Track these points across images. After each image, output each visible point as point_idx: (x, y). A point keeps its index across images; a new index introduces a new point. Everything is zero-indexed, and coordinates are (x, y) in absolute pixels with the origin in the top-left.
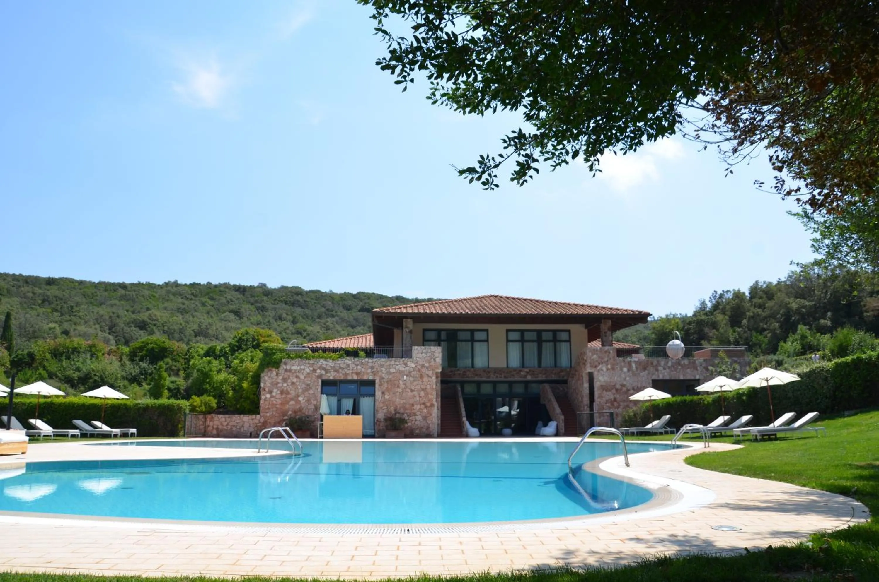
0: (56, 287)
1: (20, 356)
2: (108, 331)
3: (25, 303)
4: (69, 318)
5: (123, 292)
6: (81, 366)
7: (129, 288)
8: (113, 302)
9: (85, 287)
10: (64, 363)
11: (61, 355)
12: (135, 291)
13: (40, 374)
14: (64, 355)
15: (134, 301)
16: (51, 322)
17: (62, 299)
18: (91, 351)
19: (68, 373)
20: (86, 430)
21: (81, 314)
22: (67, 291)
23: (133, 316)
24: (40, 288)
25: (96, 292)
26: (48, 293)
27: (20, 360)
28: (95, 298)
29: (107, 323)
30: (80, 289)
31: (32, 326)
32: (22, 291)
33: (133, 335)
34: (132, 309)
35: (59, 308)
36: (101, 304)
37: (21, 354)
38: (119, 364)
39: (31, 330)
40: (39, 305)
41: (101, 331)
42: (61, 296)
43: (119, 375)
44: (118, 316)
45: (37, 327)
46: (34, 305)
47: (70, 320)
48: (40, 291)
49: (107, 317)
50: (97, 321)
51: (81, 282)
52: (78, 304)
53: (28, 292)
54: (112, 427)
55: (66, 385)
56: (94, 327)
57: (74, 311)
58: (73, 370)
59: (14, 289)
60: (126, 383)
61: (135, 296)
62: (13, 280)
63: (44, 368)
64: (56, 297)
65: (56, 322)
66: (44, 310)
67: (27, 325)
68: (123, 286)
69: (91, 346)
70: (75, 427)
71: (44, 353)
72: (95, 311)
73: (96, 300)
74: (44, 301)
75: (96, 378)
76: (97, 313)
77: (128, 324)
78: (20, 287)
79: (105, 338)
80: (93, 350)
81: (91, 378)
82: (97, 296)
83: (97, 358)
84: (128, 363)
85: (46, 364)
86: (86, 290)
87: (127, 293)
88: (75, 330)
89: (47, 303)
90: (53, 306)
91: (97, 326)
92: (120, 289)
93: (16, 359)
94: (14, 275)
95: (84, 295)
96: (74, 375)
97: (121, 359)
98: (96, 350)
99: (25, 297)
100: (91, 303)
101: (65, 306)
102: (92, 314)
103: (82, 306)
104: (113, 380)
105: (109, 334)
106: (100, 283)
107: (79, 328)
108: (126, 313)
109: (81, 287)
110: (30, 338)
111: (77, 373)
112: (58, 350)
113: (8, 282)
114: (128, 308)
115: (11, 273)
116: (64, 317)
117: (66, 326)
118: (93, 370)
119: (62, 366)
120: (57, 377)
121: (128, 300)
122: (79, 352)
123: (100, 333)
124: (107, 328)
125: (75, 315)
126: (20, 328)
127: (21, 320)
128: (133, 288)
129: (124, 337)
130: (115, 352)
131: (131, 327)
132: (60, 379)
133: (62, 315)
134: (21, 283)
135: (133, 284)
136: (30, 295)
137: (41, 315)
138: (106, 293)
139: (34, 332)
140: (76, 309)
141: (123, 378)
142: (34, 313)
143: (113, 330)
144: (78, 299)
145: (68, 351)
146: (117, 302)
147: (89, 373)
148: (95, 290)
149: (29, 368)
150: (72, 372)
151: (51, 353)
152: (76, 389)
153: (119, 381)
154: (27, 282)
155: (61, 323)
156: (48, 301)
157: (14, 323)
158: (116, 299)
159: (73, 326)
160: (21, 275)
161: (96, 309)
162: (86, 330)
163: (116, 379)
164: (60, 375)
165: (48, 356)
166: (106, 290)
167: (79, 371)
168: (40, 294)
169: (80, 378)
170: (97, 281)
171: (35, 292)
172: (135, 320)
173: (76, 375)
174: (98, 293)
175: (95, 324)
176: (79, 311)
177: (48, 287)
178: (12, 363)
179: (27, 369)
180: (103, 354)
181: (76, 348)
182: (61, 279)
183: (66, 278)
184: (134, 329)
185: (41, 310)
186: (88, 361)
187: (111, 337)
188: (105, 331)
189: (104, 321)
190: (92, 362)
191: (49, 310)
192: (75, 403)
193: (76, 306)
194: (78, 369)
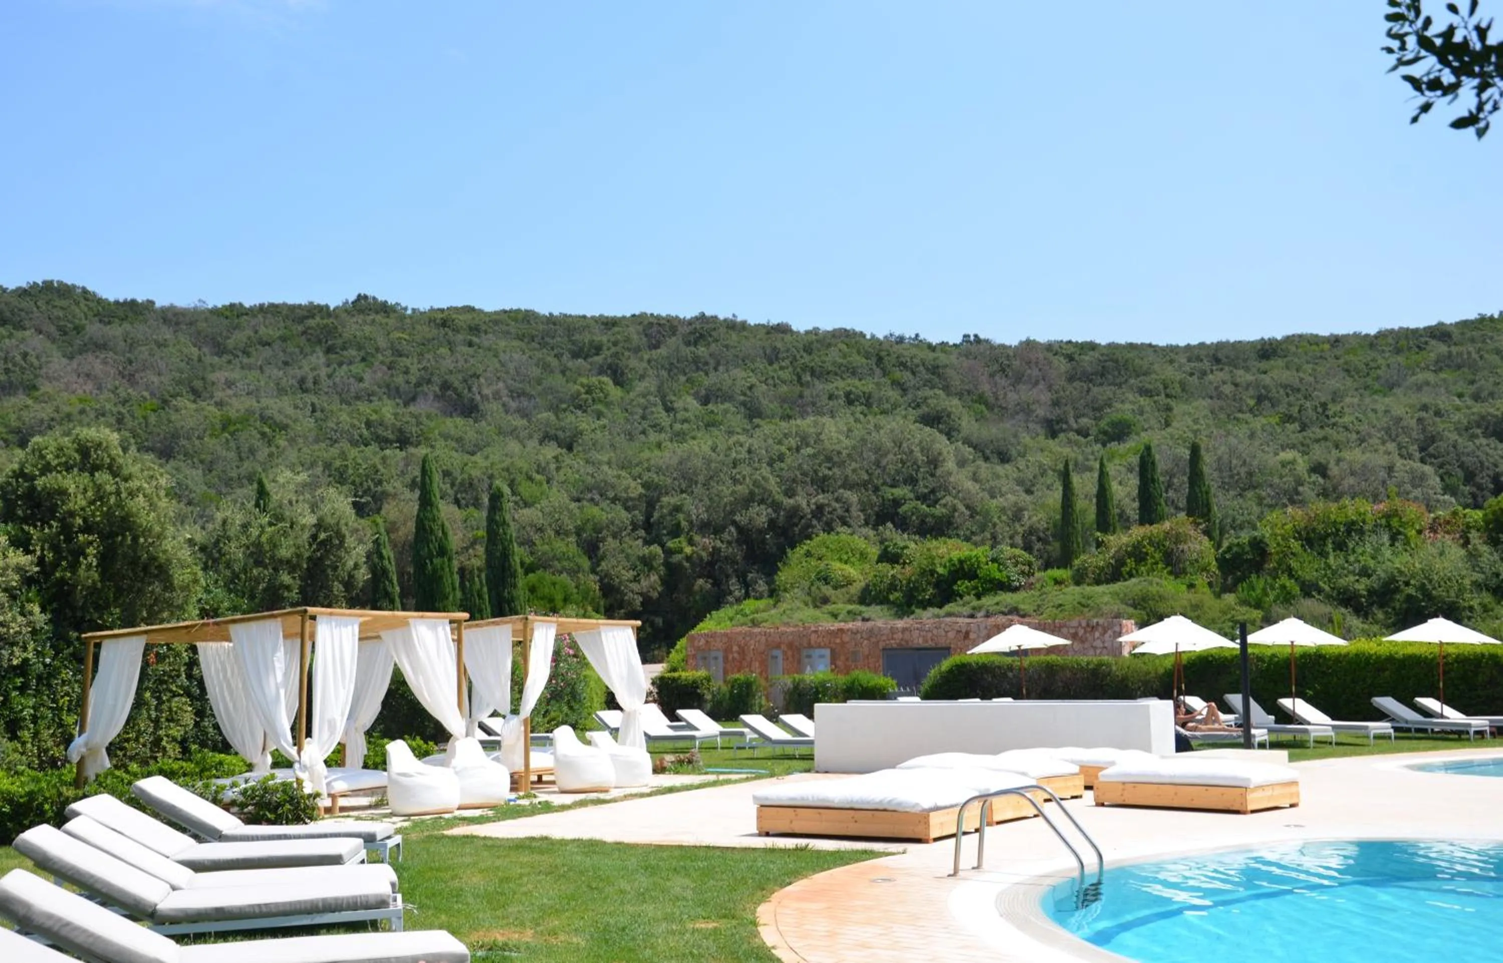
0: (1280, 362)
1: (1235, 549)
2: (1417, 455)
3: (1221, 408)
4: (1320, 433)
5: (1443, 348)
6: (1372, 563)
7: (1456, 336)
8: (1421, 377)
9: (1348, 352)
10: (1331, 560)
11: (1323, 538)
12: (1473, 340)
13: (1283, 587)
14: (1330, 541)
15: (1473, 367)
16: (1283, 448)
17: (1299, 390)
18: (1389, 526)
19: (1342, 582)
20: (1407, 722)
21: (1346, 419)
22: (1309, 368)
23: (1477, 408)
24: (1247, 369)
25: (1374, 360)
26: (1266, 379)
27: (1237, 556)
28: (1373, 374)
29: (1414, 435)
30: (1337, 358)
31: (1245, 462)
32: (1211, 383)
33: (1483, 458)
34: (1473, 388)
35: (1295, 411)
36: (1391, 388)
37: (1238, 544)
38: (1463, 552)
39: (1243, 471)
40: (1251, 411)
41: (1401, 456)
42: (1296, 383)
43: (1467, 582)
44: (1438, 413)
45: (1255, 463)
46: (1240, 411)
47: (1325, 439)
48: (1249, 377)
49: (1413, 423)
50: (1389, 434)
51: (1336, 341)
52: (1336, 397)
53: (1224, 383)
54: (1467, 713)
55: (1343, 610)
56: (1382, 448)
57: (1330, 413)
58: (1353, 573)
59: (1194, 380)
60: (1487, 598)
61: (1475, 356)
62: (1189, 360)
63: (1290, 573)
64: (1285, 387)
65: (1293, 447)
66: (1264, 421)
67: (1234, 462)
68: (1440, 333)
69: (1388, 516)
70: (1380, 715)
71: (1284, 538)
72: (1380, 407)
73: (1378, 378)
74: (1260, 399)
75: (1411, 591)
76: (1386, 412)
77: (1466, 430)
78: (1204, 373)
79: (1412, 471)
80: (1395, 522)
81: (1397, 590)
82: (1379, 367)
83: (1407, 542)
84: (1484, 549)
85: (1294, 564)
86: (1351, 357)
87: (1454, 349)
88: (1339, 461)
89: (1267, 403)
90: (1282, 409)
91: (1391, 446)
92: (1433, 342)
93: (1228, 556)
94: (1188, 347)
95: (1348, 371)
96: (1357, 586)
97: (1466, 543)
98: (1403, 524)
99: (1220, 395)
100: (1366, 388)
101: (1308, 404)
102: (1371, 415)
103: (1348, 400)
104: (1453, 594)
105: (1422, 461)
106: (1382, 335)
107: (1347, 455)
108: (1457, 401)
109: (1338, 352)
110: (1244, 490)
111: (1364, 580)
112: (1314, 530)
113: (1180, 367)
114: (1461, 387)
115: (1182, 344)
116: (1308, 433)
117: (1318, 453)
118: (1401, 572)
119: (1330, 567)
120: (1320, 591)
121: (1459, 367)
122: (1361, 532)
123: (1399, 463)
124: (1416, 447)
125: (1334, 424)
126: (1219, 470)
127: (1219, 452)
128: (1469, 335)
129: (1462, 466)
130: (1448, 523)
131: (1476, 436)
132: (1329, 597)
133: (1304, 428)
134: (1206, 365)
135: (1464, 325)
136: (1228, 389)
137: (1259, 432)
138: (1400, 359)
139: (1250, 474)
140: (1333, 408)
141: (1478, 586)
142: (1242, 431)
143: (1431, 450)
144: (1334, 383)
145: (1338, 530)
146: (1430, 377)
147: (1392, 579)
148: (1373, 354)
149: (1257, 572)
150: (1352, 578)
151: (1300, 538)
152: (1366, 616)
153: (1467, 596)
154: (1217, 361)
155: (1304, 449)
156: (1270, 400)
157: (1208, 460)
158: (1427, 368)
159: (1334, 451)
160: (1202, 345)
161: (1382, 402)
162: (1364, 458)
163: (1461, 591)
164: (1327, 588)
165: (1295, 545)
166: (1398, 351)
167: (1369, 576)
168: (1248, 385)
169: (1371, 592)
170: (1373, 331)
171: (1238, 380)
172: (1483, 418)
173: (1362, 586)
174: (1381, 361)
175: (1384, 443)
176: (1341, 414)
177: (1264, 365)
178: (1223, 563)
179: (1253, 577)
180: (1420, 532)
181: (1353, 523)
182: (1288, 339)
183: (1300, 336)
184: (1484, 441)
185: (1258, 423)
186: (1388, 553)
187: (1428, 469)
188: (1410, 457)
189: (1406, 430)
190: (1393, 553)
191: (1274, 420)
192: (1371, 656)
193: (1333, 401)
194: (1365, 572)
